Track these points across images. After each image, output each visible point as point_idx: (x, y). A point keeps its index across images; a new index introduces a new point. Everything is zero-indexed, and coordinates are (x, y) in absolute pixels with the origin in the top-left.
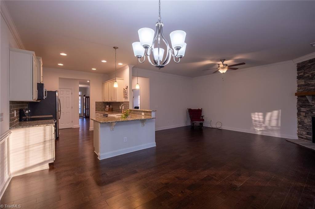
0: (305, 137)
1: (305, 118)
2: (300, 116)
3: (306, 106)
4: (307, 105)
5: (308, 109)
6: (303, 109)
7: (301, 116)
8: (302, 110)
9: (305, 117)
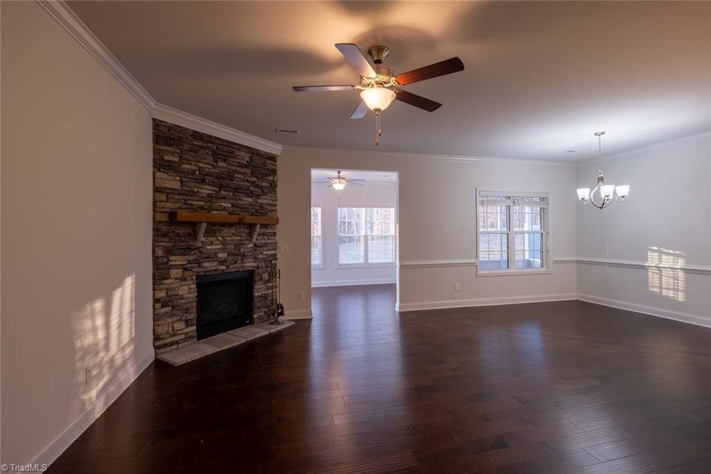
0: (183, 336)
1: (183, 283)
2: (166, 281)
3: (189, 248)
4: (192, 248)
5: (191, 258)
6: (176, 260)
7: (172, 281)
8: (173, 263)
9: (183, 279)
